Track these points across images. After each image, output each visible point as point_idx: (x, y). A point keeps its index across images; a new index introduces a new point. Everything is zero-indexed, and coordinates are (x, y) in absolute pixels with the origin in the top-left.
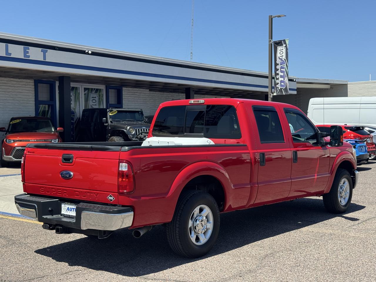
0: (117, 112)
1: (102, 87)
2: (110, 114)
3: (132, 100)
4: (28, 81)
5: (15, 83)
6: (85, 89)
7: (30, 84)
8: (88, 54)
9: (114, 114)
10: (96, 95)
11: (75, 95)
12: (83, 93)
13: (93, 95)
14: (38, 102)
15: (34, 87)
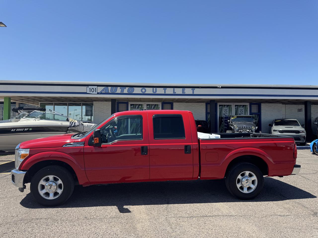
0: (236, 117)
2: (232, 118)
3: (269, 110)
4: (203, 103)
5: (195, 105)
6: (236, 106)
7: (204, 105)
8: (219, 88)
9: (235, 118)
10: (243, 109)
11: (230, 108)
12: (234, 108)
13: (241, 108)
14: (207, 113)
15: (205, 106)
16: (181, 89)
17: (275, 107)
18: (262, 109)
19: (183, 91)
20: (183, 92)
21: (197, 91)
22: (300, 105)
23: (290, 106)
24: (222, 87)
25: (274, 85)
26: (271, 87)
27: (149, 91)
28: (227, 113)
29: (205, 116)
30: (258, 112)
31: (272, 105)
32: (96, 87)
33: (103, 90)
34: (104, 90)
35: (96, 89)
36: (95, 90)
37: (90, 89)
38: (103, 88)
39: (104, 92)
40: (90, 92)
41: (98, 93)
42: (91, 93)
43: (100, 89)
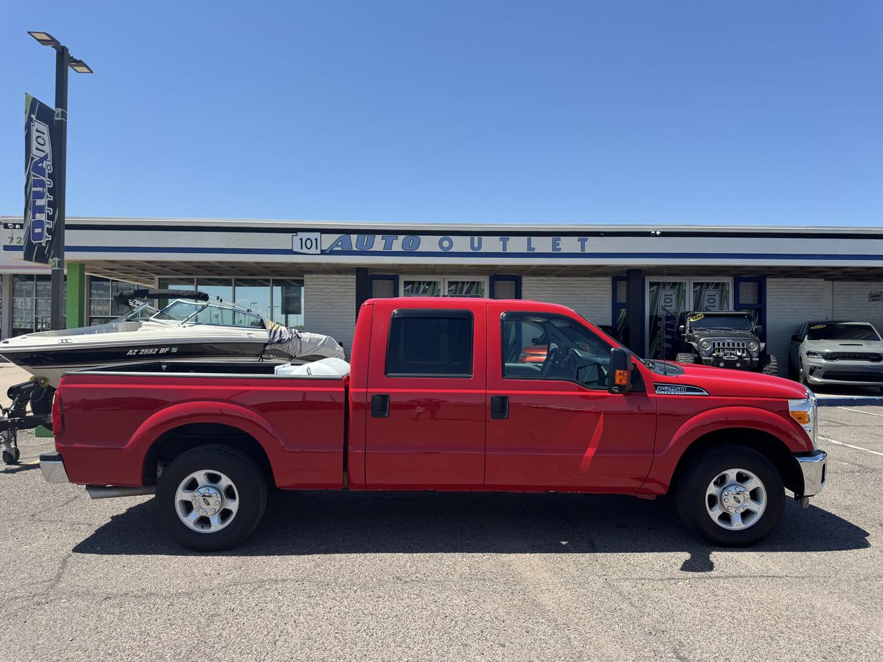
0: (702, 317)
1: (729, 280)
2: (691, 320)
3: (787, 297)
4: (603, 278)
5: (584, 282)
6: (696, 284)
7: (607, 282)
8: (655, 235)
9: (698, 319)
10: (716, 293)
11: (679, 293)
12: (692, 290)
13: (710, 291)
14: (616, 307)
15: (611, 286)
16: (550, 238)
17: (806, 287)
18: (767, 294)
19: (555, 245)
20: (554, 248)
21: (593, 245)
22: (873, 283)
23: (847, 286)
24: (664, 234)
25: (807, 227)
26: (800, 232)
27: (462, 244)
28: (671, 306)
29: (610, 312)
30: (756, 302)
31: (796, 283)
32: (317, 235)
33: (336, 244)
34: (340, 243)
35: (316, 239)
36: (314, 242)
37: (301, 239)
38: (337, 236)
39: (340, 249)
40: (302, 248)
41: (323, 253)
42: (305, 250)
43: (328, 241)
